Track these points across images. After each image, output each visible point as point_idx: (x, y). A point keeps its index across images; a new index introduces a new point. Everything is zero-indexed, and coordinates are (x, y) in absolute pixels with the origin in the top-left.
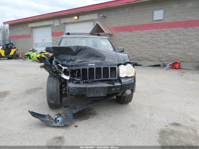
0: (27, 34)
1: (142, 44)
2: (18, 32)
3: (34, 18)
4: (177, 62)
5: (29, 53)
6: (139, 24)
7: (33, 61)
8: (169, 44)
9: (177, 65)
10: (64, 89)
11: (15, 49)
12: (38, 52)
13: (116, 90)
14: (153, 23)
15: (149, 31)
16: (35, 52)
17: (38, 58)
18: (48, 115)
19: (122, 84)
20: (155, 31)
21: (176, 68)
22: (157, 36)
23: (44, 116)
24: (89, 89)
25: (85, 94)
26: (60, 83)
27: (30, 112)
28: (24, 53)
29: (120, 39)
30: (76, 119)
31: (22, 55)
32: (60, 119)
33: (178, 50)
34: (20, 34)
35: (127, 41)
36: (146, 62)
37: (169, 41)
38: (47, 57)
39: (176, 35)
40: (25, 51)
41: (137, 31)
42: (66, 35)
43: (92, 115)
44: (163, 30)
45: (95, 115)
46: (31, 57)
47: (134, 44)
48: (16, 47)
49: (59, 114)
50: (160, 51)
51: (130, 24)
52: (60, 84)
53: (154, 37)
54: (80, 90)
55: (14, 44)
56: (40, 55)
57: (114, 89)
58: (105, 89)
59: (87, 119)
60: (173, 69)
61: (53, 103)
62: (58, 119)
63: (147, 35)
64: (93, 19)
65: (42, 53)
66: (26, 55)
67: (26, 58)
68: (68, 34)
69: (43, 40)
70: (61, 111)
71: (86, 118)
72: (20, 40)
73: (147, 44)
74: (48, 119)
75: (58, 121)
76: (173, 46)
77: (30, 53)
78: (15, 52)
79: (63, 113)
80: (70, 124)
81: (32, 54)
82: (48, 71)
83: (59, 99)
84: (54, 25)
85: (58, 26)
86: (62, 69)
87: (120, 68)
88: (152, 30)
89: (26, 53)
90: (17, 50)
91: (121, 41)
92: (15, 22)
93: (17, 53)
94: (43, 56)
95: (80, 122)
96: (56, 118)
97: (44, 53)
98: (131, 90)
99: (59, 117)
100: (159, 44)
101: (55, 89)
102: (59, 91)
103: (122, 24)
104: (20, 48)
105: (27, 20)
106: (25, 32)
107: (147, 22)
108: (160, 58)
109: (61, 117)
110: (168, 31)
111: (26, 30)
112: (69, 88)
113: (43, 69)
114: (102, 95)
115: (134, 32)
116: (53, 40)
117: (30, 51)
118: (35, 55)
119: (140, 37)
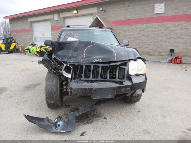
0: (27, 28)
1: (142, 38)
2: (18, 27)
3: (33, 12)
4: (178, 57)
5: (28, 47)
6: (139, 18)
7: (32, 55)
8: (170, 38)
9: (178, 60)
10: (65, 87)
11: (16, 44)
12: (37, 47)
13: (126, 91)
14: (154, 17)
15: (150, 25)
16: (35, 46)
17: (38, 52)
18: (47, 118)
19: (132, 82)
20: (155, 25)
21: (178, 62)
22: (157, 30)
23: (42, 119)
24: (96, 90)
25: (90, 96)
26: (60, 80)
27: (26, 116)
28: (24, 47)
29: (120, 33)
30: (78, 122)
31: (22, 49)
32: (60, 123)
33: (179, 45)
34: (20, 29)
35: (127, 35)
36: (146, 56)
37: (170, 36)
38: (47, 51)
39: (177, 29)
40: (25, 45)
41: (137, 25)
42: (66, 27)
43: (97, 117)
44: (164, 23)
45: (100, 117)
46: (31, 51)
47: (134, 38)
48: (16, 41)
49: (60, 118)
50: (161, 45)
51: (131, 17)
52: (59, 82)
53: (155, 31)
54: (85, 91)
55: (14, 38)
56: (40, 49)
57: (124, 89)
58: (114, 89)
59: (91, 123)
60: (175, 63)
61: (52, 103)
62: (58, 123)
63: (148, 29)
64: (92, 13)
65: (41, 47)
66: (26, 49)
67: (26, 52)
68: (68, 26)
69: (43, 35)
70: (61, 112)
71: (90, 121)
72: (20, 34)
73: (147, 37)
74: (47, 123)
75: (59, 126)
76: (174, 40)
77: (30, 47)
78: (15, 46)
79: (64, 114)
80: (72, 129)
81: (32, 48)
82: (46, 67)
83: (59, 98)
84: (53, 19)
85: (57, 20)
86: (63, 65)
87: (129, 65)
88: (153, 24)
89: (26, 47)
90: (17, 44)
91: (121, 35)
92: (15, 16)
93: (17, 47)
94: (43, 50)
95: (84, 126)
96: (56, 122)
97: (44, 47)
98: (142, 89)
99: (60, 121)
100: (160, 38)
101: (54, 88)
102: (59, 90)
103: (122, 18)
104: (20, 42)
105: (26, 14)
106: (24, 26)
107: (147, 15)
108: (160, 52)
109: (61, 120)
110: (170, 24)
111: (26, 24)
112: (71, 89)
113: (42, 64)
114: (110, 96)
115: (133, 25)
116: (52, 34)
117: (30, 45)
118: (34, 49)
119: (140, 31)
